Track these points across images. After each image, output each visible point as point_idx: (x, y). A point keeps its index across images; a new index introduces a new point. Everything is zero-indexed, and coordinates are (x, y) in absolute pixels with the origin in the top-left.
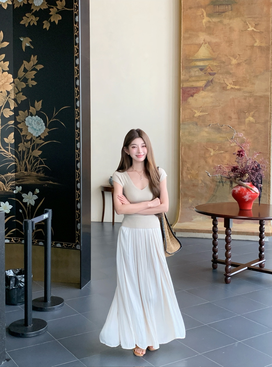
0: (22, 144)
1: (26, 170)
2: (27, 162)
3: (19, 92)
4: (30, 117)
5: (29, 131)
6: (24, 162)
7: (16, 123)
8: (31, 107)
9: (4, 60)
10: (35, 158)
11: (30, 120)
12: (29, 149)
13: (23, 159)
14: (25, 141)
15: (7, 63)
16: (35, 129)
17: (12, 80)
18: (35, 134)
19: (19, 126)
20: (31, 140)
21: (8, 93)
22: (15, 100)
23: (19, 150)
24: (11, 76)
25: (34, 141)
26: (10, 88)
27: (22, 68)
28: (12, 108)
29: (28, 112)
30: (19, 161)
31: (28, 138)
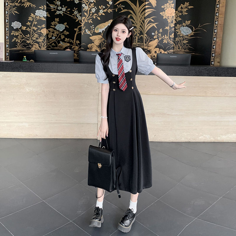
0: (178, 38)
1: (179, 48)
2: (180, 45)
3: (178, 17)
4: (182, 27)
5: (182, 33)
6: (178, 46)
7: (175, 29)
8: (183, 23)
9: (172, 3)
10: (184, 44)
11: (183, 29)
12: (181, 40)
13: (178, 44)
14: (179, 37)
15: (173, 5)
16: (185, 32)
17: (175, 12)
18: (185, 34)
19: (177, 31)
20: (182, 36)
21: (173, 17)
22: (175, 20)
23: (176, 40)
24: (174, 10)
25: (184, 37)
26: (174, 15)
27: (180, 7)
28: (174, 23)
29: (182, 25)
30: (176, 45)
31: (181, 36)
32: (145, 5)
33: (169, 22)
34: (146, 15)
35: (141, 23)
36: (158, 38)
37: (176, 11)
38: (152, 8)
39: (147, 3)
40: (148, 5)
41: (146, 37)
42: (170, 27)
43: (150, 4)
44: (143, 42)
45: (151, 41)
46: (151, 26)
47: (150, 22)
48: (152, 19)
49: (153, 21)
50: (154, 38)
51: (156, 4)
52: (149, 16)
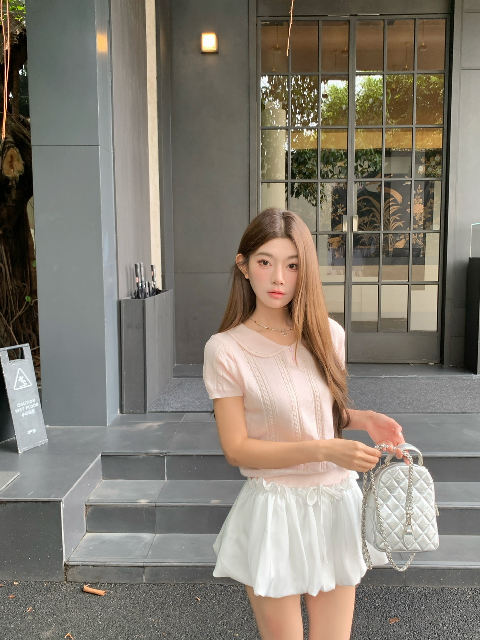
3: (427, 214)
7: (424, 228)
9: (420, 199)
15: (422, 200)
17: (423, 208)
21: (422, 214)
22: (424, 217)
24: (423, 206)
26: (423, 211)
27: (430, 202)
28: (423, 221)
29: (432, 223)
32: (390, 202)
33: (417, 220)
34: (391, 213)
35: (386, 222)
36: (405, 238)
37: (425, 207)
38: (398, 205)
39: (391, 200)
40: (393, 201)
41: (391, 237)
42: (418, 225)
43: (395, 201)
44: (389, 244)
45: (398, 241)
46: (397, 225)
47: (395, 221)
48: (398, 217)
49: (399, 219)
50: (401, 238)
51: (403, 200)
52: (394, 214)
